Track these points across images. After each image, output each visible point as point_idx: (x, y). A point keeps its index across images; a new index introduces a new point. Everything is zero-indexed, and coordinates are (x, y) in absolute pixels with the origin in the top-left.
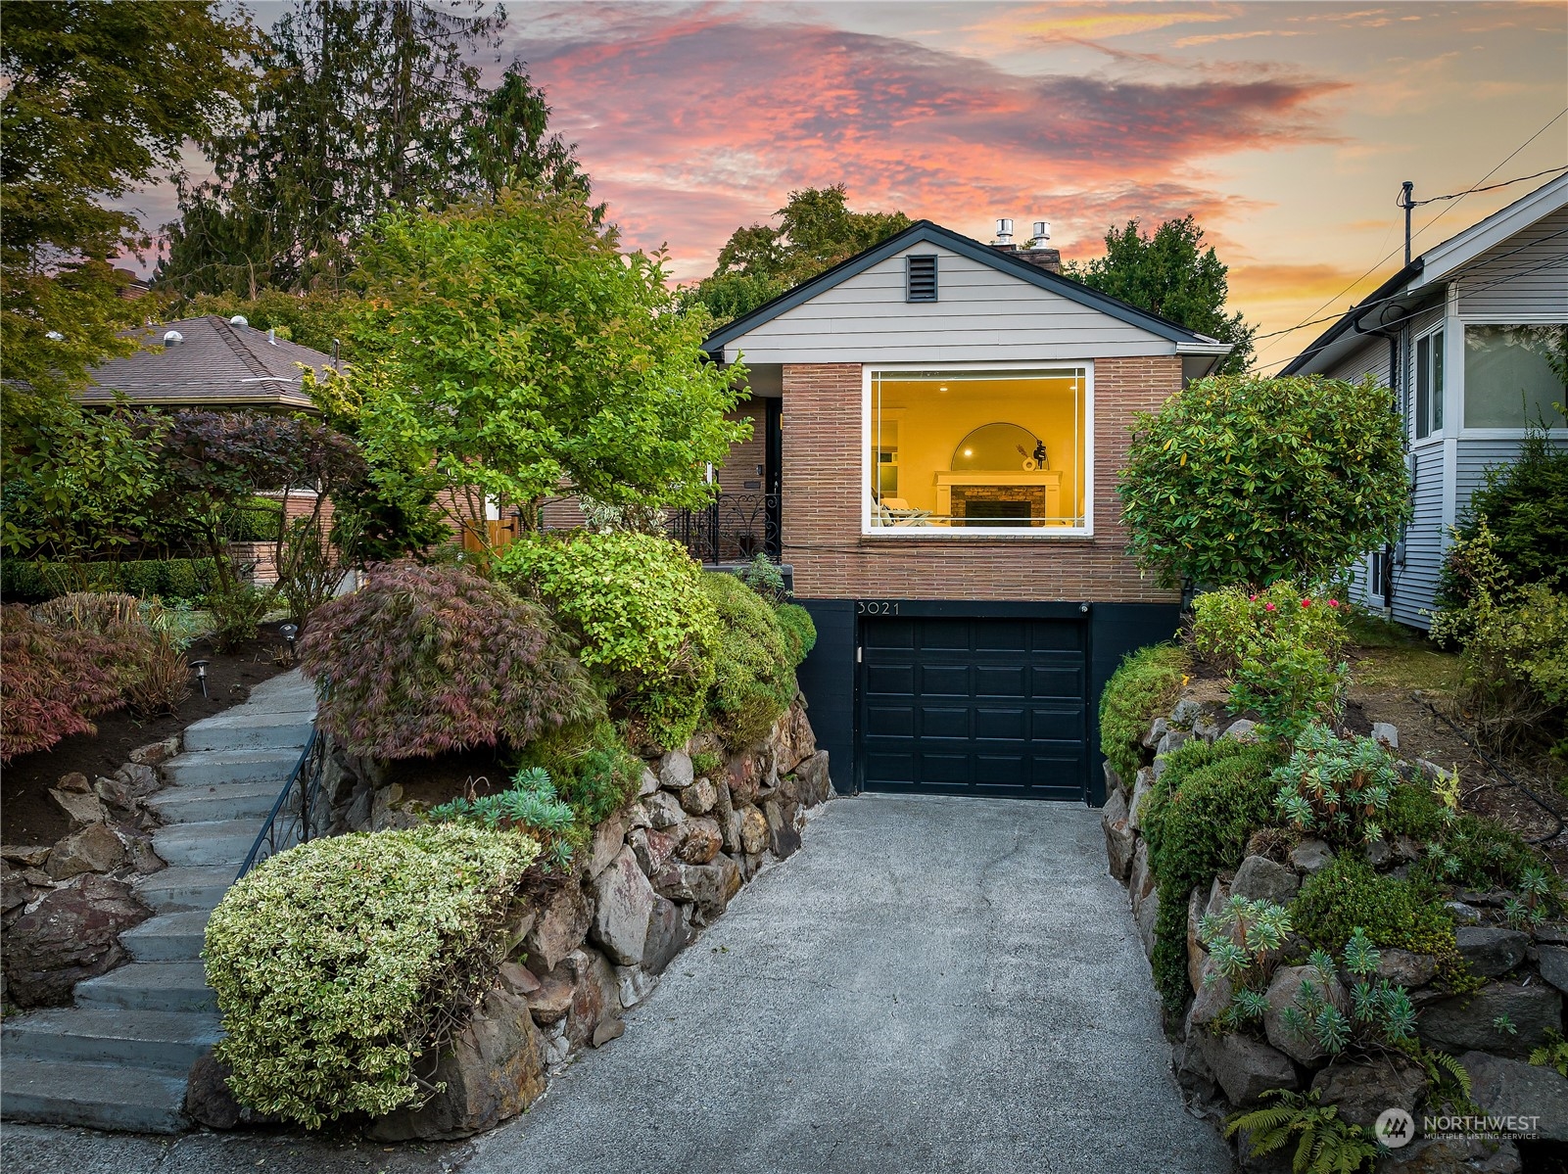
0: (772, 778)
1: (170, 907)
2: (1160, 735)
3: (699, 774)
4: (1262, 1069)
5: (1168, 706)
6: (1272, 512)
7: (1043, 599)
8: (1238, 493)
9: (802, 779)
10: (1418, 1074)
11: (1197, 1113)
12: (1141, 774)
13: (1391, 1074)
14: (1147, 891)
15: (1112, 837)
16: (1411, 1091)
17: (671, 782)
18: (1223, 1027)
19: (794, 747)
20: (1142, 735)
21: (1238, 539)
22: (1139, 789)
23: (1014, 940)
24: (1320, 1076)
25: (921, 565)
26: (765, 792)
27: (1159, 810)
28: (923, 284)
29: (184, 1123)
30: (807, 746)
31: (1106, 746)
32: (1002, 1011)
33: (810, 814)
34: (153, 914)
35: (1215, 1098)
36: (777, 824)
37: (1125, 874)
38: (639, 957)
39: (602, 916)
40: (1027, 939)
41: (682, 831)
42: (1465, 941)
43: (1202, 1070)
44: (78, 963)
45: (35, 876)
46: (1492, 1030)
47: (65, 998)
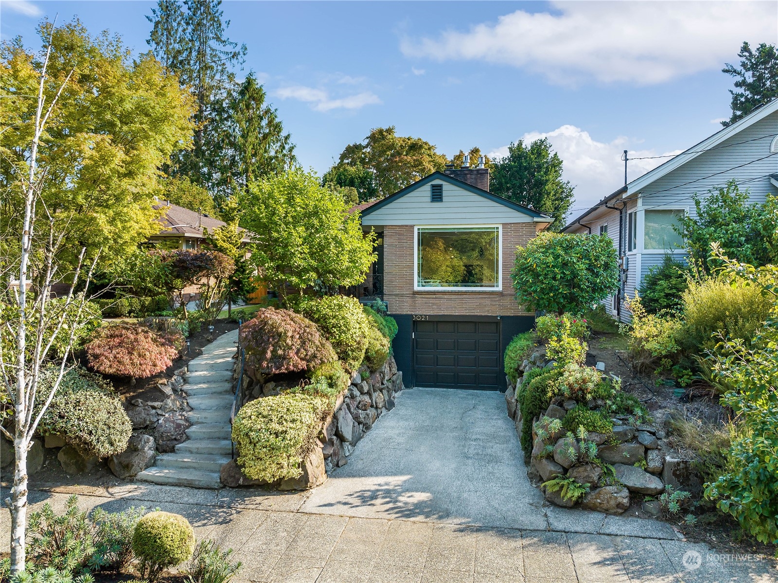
0: (385, 382)
1: (197, 423)
2: (526, 366)
3: (363, 379)
4: (553, 469)
5: (529, 356)
6: (567, 286)
7: (483, 314)
8: (554, 278)
9: (393, 382)
10: (599, 469)
11: (534, 486)
12: (518, 380)
13: (591, 469)
14: (520, 420)
15: (509, 403)
16: (597, 474)
17: (355, 382)
18: (541, 457)
19: (390, 370)
20: (519, 366)
21: (554, 295)
22: (518, 385)
23: (474, 437)
24: (570, 470)
25: (437, 301)
26: (383, 386)
27: (524, 391)
28: (437, 195)
29: (221, 485)
30: (395, 370)
31: (506, 370)
32: (471, 458)
33: (396, 395)
34: (192, 425)
35: (540, 480)
36: (387, 398)
37: (513, 416)
38: (350, 439)
39: (339, 425)
40: (478, 436)
41: (358, 399)
42: (616, 430)
43: (535, 472)
44: (175, 439)
45: (160, 412)
46: (622, 457)
47: (172, 450)
